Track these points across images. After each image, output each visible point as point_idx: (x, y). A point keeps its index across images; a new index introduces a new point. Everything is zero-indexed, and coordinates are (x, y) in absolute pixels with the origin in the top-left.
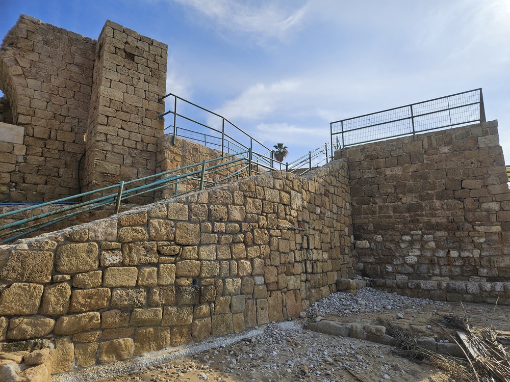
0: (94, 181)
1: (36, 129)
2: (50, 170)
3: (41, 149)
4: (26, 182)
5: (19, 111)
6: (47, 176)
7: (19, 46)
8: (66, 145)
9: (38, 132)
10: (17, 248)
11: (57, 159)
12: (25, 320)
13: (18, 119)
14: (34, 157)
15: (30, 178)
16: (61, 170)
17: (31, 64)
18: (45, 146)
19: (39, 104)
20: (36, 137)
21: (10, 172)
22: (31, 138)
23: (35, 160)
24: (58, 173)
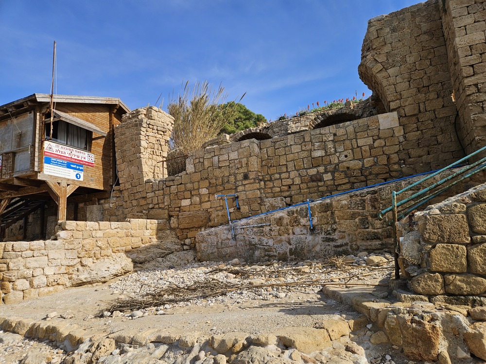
0: (477, 138)
1: (406, 109)
2: (429, 140)
3: (415, 125)
4: (412, 157)
5: (389, 100)
6: (428, 146)
7: (374, 47)
8: (436, 113)
9: (409, 110)
10: (431, 213)
11: (432, 128)
12: (458, 277)
13: (390, 107)
14: (411, 134)
15: (413, 153)
16: (438, 137)
17: (387, 57)
18: (418, 121)
19: (403, 86)
20: (408, 116)
21: (397, 152)
22: (404, 119)
23: (413, 136)
24: (437, 141)
